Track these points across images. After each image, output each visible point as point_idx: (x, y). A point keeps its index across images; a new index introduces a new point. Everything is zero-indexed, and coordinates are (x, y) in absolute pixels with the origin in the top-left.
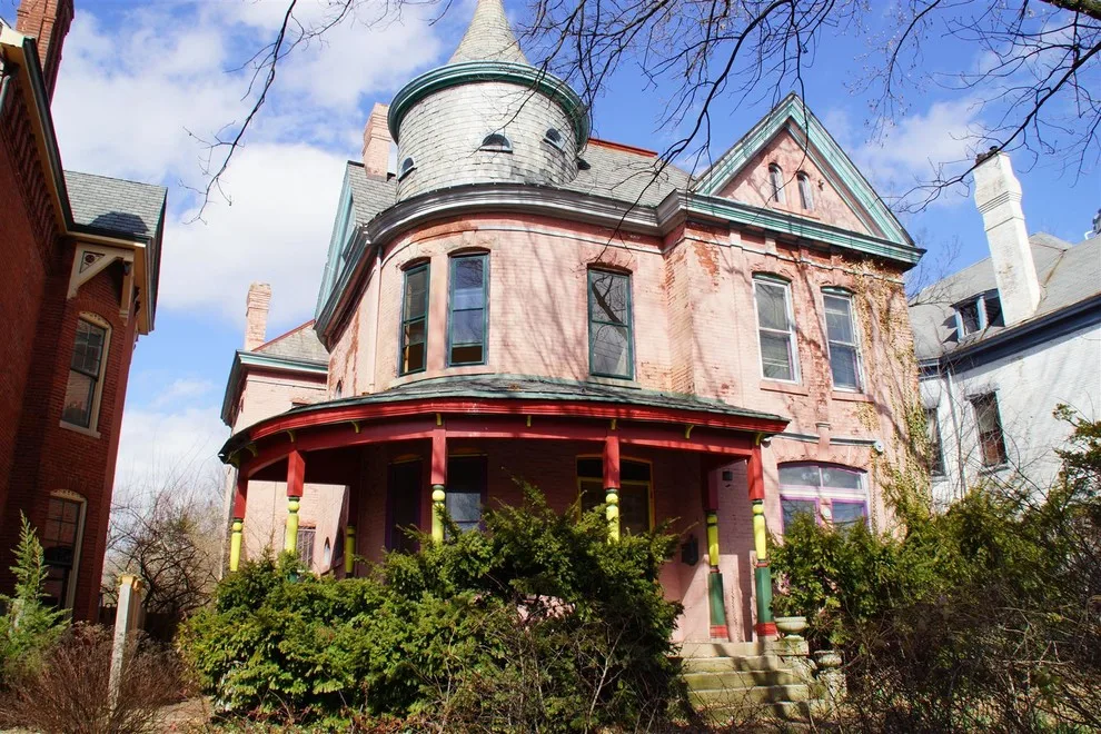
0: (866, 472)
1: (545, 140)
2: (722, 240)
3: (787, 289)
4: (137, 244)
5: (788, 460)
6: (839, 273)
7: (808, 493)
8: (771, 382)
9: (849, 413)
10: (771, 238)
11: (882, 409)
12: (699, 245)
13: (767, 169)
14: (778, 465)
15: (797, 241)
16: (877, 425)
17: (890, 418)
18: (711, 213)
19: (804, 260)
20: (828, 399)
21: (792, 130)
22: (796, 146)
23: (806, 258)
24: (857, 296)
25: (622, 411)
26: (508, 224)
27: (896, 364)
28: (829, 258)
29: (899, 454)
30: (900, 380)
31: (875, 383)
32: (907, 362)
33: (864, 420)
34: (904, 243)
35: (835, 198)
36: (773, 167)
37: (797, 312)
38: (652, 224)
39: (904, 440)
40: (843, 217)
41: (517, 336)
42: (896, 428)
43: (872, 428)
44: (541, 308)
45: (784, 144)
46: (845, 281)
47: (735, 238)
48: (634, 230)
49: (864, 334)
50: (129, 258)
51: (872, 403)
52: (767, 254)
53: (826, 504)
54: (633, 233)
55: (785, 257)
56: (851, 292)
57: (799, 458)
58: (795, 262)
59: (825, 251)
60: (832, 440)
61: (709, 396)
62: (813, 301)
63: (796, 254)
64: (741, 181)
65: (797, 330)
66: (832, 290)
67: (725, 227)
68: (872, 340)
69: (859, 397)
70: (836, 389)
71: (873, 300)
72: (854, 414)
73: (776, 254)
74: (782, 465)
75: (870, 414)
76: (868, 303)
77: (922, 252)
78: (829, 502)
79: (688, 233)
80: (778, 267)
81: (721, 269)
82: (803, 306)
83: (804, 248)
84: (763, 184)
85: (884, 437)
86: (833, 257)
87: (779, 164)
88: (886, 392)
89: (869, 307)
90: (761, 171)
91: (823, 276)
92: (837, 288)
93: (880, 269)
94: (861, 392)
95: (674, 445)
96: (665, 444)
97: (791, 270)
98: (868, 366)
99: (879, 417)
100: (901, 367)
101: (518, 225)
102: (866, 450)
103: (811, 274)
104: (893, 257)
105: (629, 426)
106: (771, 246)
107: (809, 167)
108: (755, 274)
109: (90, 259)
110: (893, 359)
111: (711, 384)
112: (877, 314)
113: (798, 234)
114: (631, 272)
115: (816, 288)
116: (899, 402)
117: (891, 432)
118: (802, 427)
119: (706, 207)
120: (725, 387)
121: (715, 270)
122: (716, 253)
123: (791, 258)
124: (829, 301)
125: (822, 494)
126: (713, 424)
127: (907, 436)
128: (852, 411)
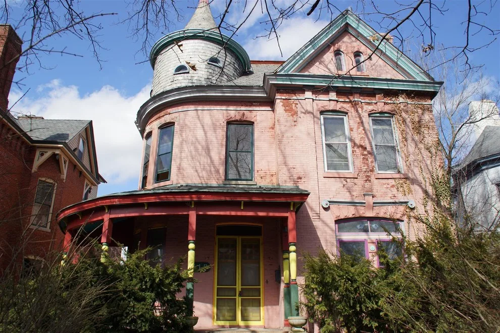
0: (403, 221)
1: (208, 64)
2: (301, 97)
3: (345, 118)
4: (59, 146)
5: (343, 218)
6: (380, 104)
7: (360, 236)
8: (333, 172)
9: (389, 186)
10: (333, 91)
11: (414, 181)
12: (285, 101)
13: (333, 54)
14: (335, 221)
15: (350, 90)
16: (410, 191)
17: (421, 186)
18: (290, 83)
19: (356, 100)
20: (373, 178)
21: (350, 30)
22: (354, 39)
23: (357, 98)
24: (395, 116)
25: (194, 196)
26: (185, 108)
27: (426, 153)
28: (375, 97)
29: (428, 208)
30: (428, 162)
31: (409, 167)
32: (433, 151)
33: (401, 189)
34: (427, 80)
35: (381, 62)
36: (338, 53)
37: (351, 130)
38: (263, 95)
39: (432, 199)
40: (387, 72)
41: (185, 164)
42: (426, 192)
43: (407, 193)
44: (200, 147)
45: (346, 39)
46: (387, 108)
47: (308, 94)
48: (255, 100)
49: (401, 138)
50: (57, 152)
51: (407, 178)
52: (330, 100)
53: (373, 243)
54: (255, 102)
55: (343, 100)
56: (392, 114)
57: (351, 216)
58: (350, 102)
59: (372, 93)
60: (374, 203)
61: (289, 185)
62: (362, 122)
63: (351, 98)
64: (315, 62)
65: (351, 140)
66: (378, 115)
67: (302, 89)
68: (406, 140)
69: (398, 176)
70: (380, 172)
71: (407, 116)
72: (393, 186)
73: (337, 99)
74: (338, 221)
75: (405, 185)
76: (403, 119)
77: (441, 83)
78: (375, 241)
79: (278, 96)
80: (338, 107)
81: (299, 113)
82: (355, 126)
83: (357, 93)
84: (330, 62)
85: (416, 198)
86: (377, 96)
87: (342, 50)
88: (417, 171)
89: (404, 121)
90: (329, 56)
91: (370, 108)
92: (381, 113)
93: (413, 98)
94: (399, 172)
95: (233, 213)
96: (228, 213)
97: (347, 106)
98: (404, 156)
99: (411, 186)
100: (430, 155)
101: (192, 107)
102: (402, 208)
103: (362, 108)
104: (420, 89)
105: (200, 205)
106: (333, 96)
107: (363, 49)
108: (322, 113)
109: (42, 155)
110: (423, 151)
111: (291, 177)
112: (410, 125)
113: (350, 86)
114: (253, 123)
115: (365, 115)
116: (429, 176)
117: (421, 195)
118: (354, 197)
119: (286, 80)
120: (300, 178)
121: (296, 113)
122: (297, 104)
123: (348, 100)
124: (376, 122)
125: (371, 237)
126: (255, 199)
127: (434, 196)
128: (391, 184)
